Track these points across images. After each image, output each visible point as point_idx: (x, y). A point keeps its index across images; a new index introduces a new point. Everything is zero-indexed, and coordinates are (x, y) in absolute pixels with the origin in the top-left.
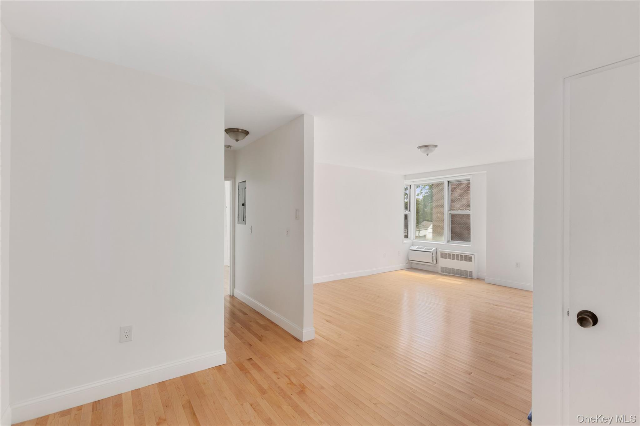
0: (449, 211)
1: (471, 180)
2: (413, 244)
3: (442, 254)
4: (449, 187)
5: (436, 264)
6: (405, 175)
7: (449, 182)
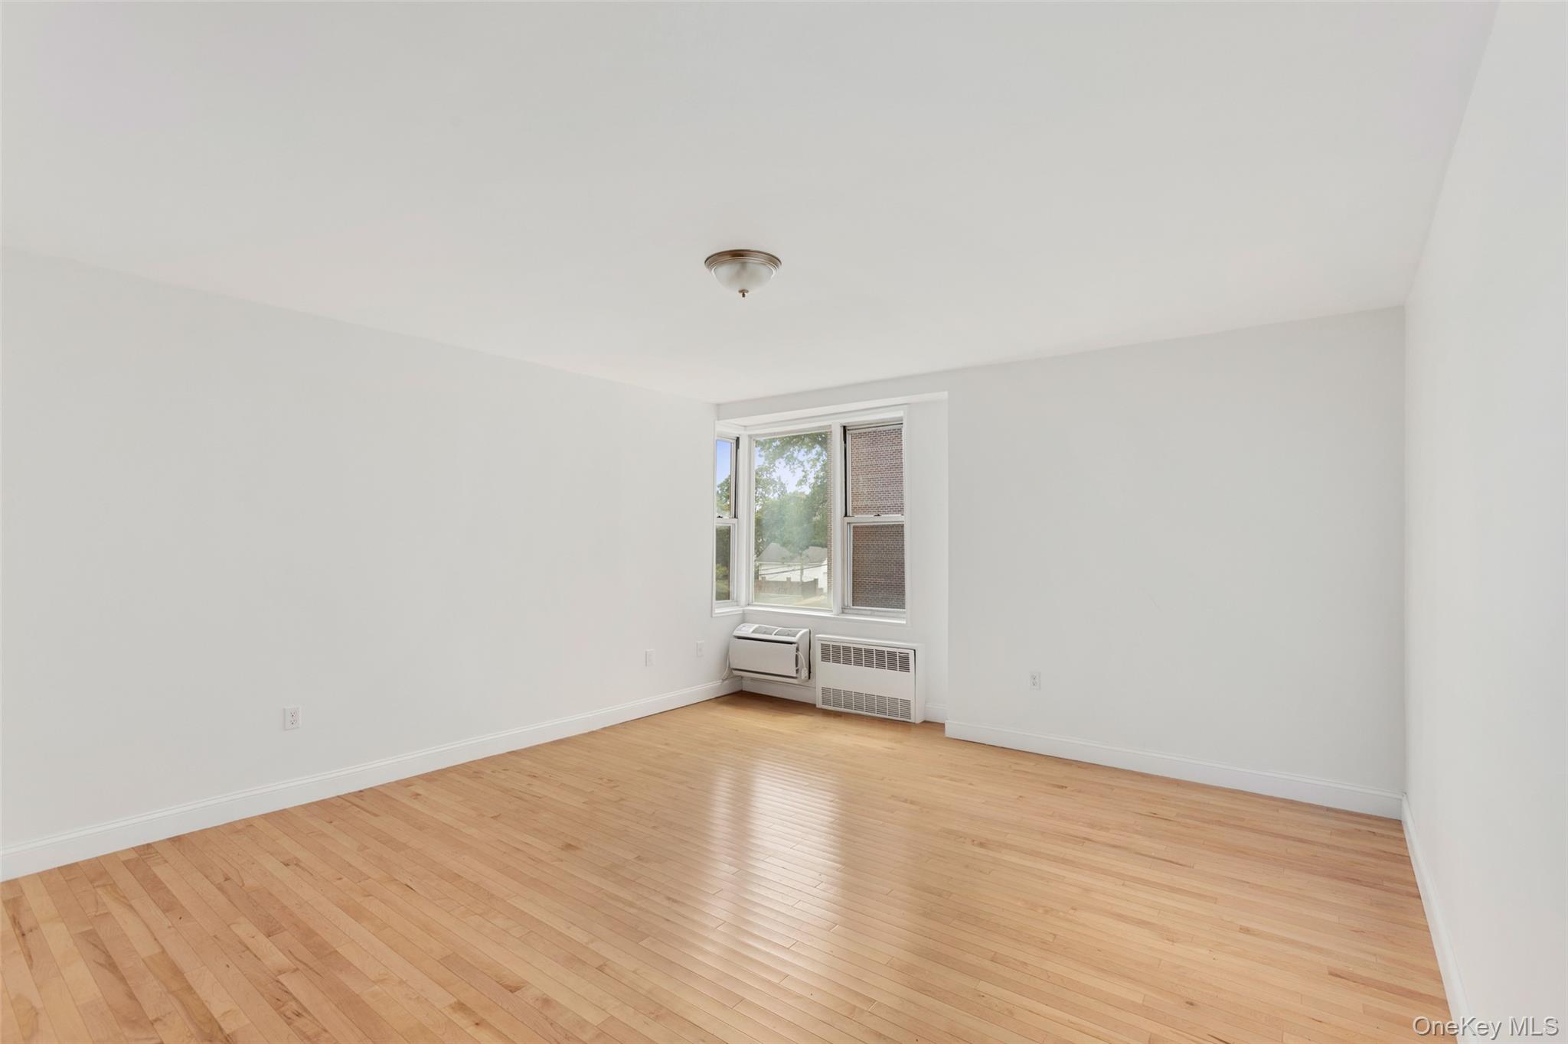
0: (846, 515)
1: (904, 422)
2: (744, 619)
3: (825, 649)
4: (845, 442)
5: (809, 678)
6: (718, 405)
7: (844, 427)
